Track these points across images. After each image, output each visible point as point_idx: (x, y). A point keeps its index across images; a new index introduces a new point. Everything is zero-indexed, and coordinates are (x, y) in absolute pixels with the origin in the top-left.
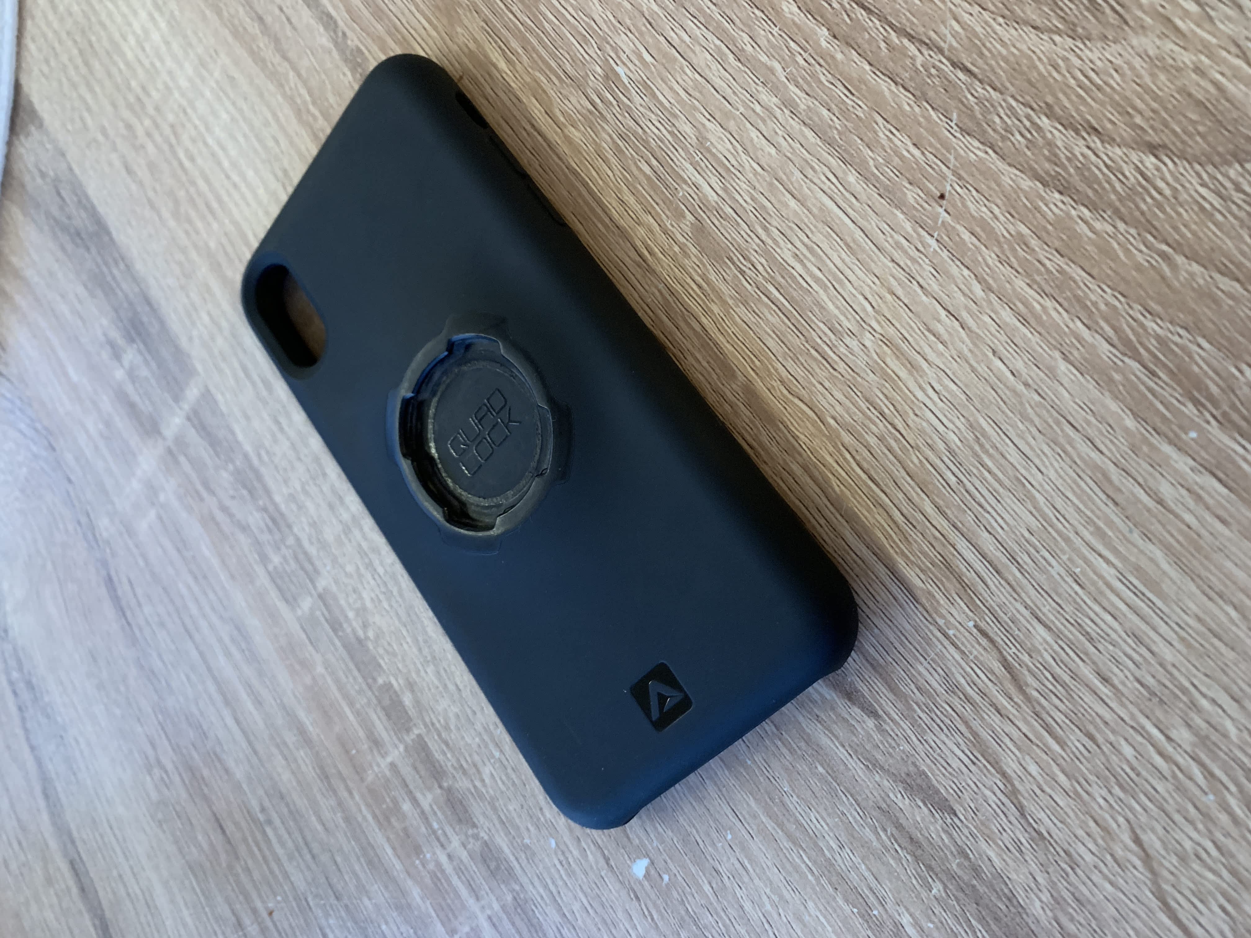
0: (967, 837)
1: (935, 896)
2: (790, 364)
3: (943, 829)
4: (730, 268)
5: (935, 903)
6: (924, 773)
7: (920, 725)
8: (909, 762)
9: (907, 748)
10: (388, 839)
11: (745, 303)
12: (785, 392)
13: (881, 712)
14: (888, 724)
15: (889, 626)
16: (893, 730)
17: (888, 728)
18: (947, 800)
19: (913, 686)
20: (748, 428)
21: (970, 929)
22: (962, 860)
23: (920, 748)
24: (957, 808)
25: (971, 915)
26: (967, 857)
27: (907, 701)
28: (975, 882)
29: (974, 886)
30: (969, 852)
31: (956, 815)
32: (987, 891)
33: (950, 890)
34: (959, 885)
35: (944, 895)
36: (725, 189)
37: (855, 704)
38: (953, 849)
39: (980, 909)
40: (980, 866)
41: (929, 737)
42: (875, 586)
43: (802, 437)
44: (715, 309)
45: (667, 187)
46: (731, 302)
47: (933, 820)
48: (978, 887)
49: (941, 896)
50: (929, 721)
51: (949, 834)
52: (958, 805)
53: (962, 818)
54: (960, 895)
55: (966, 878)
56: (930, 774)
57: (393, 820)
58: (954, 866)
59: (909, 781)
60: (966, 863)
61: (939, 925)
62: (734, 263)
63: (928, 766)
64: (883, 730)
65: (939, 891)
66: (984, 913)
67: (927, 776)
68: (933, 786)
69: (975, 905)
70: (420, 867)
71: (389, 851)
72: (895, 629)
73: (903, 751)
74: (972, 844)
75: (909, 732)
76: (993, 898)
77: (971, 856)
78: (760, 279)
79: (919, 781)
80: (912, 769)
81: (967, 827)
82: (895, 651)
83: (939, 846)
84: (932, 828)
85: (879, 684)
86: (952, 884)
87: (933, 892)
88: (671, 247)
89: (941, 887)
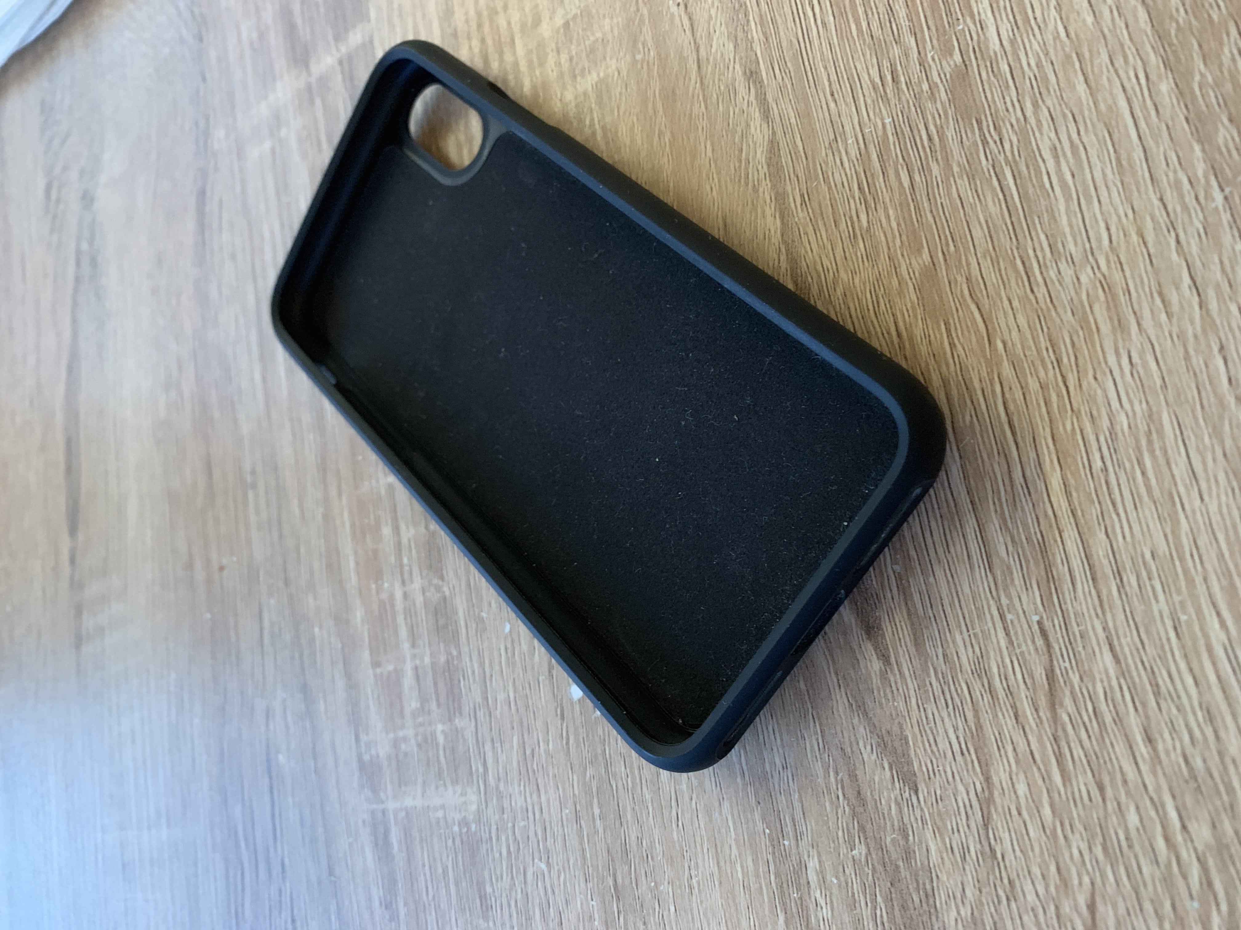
0: (916, 819)
1: (853, 857)
2: (986, 264)
3: (896, 799)
4: (973, 132)
5: (850, 864)
6: (906, 738)
7: (926, 691)
8: (896, 721)
9: (902, 706)
10: (356, 553)
11: (971, 178)
12: (966, 292)
13: (893, 660)
14: (895, 675)
15: (948, 582)
16: (896, 683)
17: (892, 679)
18: (915, 774)
19: (940, 651)
20: (906, 314)
21: (872, 903)
22: (900, 838)
23: (915, 713)
24: (922, 787)
25: (880, 891)
26: (906, 838)
27: (926, 662)
28: (901, 863)
29: (897, 867)
30: (911, 833)
31: (916, 792)
32: (908, 877)
33: (872, 858)
34: (883, 858)
35: (863, 859)
36: (1012, 42)
37: (871, 640)
38: (896, 824)
39: (893, 890)
40: (914, 852)
41: (931, 707)
42: (955, 534)
43: (959, 348)
44: (935, 170)
45: (949, 13)
46: (956, 169)
47: (890, 787)
48: (902, 870)
49: (860, 861)
50: (938, 692)
51: (900, 808)
52: (923, 785)
53: (921, 799)
54: (880, 868)
55: (894, 856)
56: (911, 743)
57: (368, 537)
58: (888, 839)
59: (886, 739)
60: (902, 843)
61: (844, 884)
62: (980, 129)
63: (914, 735)
64: (885, 679)
65: (860, 854)
66: (894, 895)
67: (907, 743)
68: (909, 755)
69: (889, 884)
70: (374, 592)
71: (352, 564)
72: (953, 587)
73: (896, 708)
74: (918, 827)
75: (912, 692)
76: (910, 887)
77: (911, 838)
78: (1001, 158)
79: (897, 744)
80: (896, 729)
81: (922, 810)
82: (940, 607)
83: (883, 814)
84: (885, 794)
85: (906, 632)
86: (877, 854)
87: (854, 852)
88: (920, 82)
89: (864, 851)
